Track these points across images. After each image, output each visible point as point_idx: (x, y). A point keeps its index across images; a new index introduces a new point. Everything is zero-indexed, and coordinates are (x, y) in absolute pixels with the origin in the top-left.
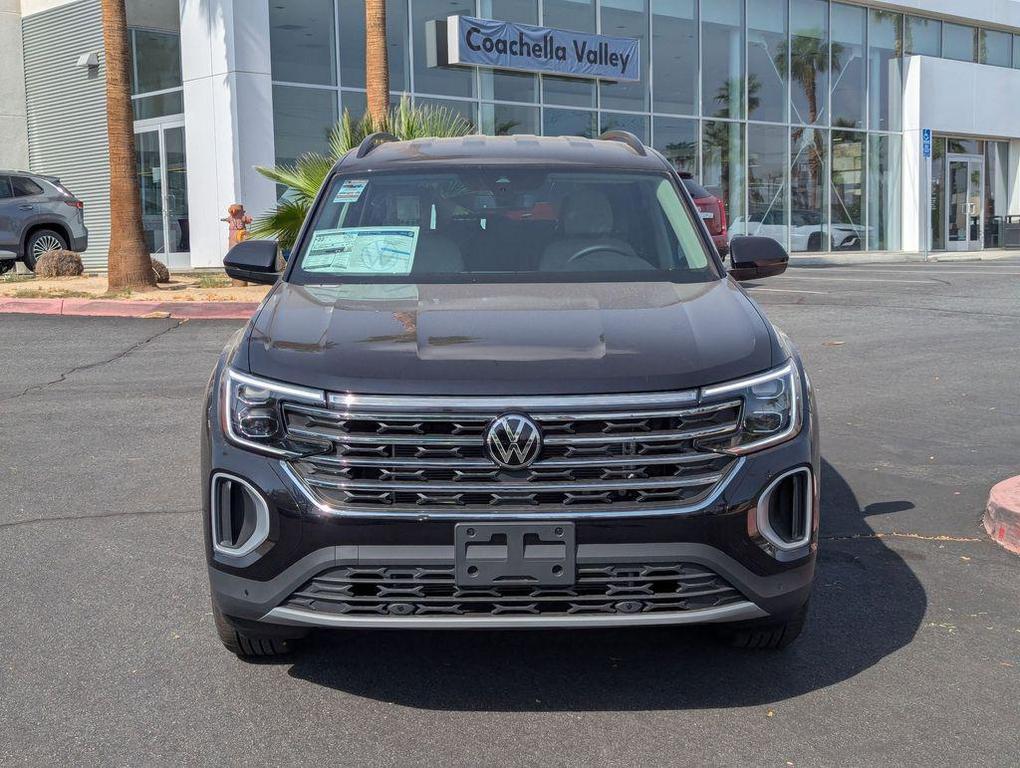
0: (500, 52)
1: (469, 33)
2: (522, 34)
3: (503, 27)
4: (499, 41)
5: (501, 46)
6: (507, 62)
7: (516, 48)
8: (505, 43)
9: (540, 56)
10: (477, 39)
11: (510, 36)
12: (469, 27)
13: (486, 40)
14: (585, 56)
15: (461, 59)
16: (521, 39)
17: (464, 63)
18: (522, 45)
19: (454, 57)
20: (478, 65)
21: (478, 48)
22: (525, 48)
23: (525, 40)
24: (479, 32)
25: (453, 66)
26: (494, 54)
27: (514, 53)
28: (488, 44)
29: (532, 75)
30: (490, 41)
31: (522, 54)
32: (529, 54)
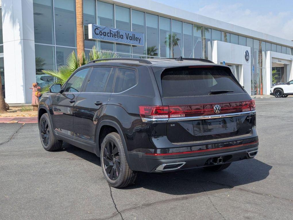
0: (104, 36)
1: (95, 30)
2: (110, 30)
3: (105, 28)
4: (104, 32)
5: (104, 34)
6: (106, 39)
7: (109, 35)
8: (106, 33)
9: (116, 37)
10: (98, 31)
11: (107, 31)
12: (95, 28)
13: (100, 32)
14: (129, 38)
15: (93, 37)
16: (110, 32)
17: (94, 39)
18: (111, 34)
19: (90, 37)
20: (97, 39)
21: (98, 34)
22: (112, 35)
23: (112, 32)
24: (98, 29)
25: (91, 40)
26: (103, 36)
27: (109, 36)
28: (101, 33)
29: (112, 43)
30: (101, 32)
31: (110, 36)
32: (113, 37)
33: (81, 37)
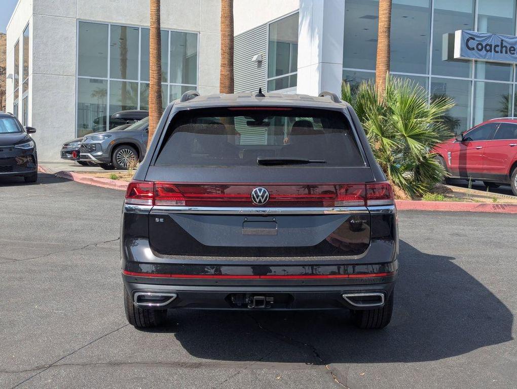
0: (487, 51)
1: (468, 40)
2: (502, 40)
3: (490, 37)
4: (487, 45)
5: (488, 48)
6: (493, 57)
7: (498, 49)
8: (491, 46)
9: (514, 54)
10: (472, 44)
11: (494, 41)
12: (468, 36)
13: (478, 44)
15: (461, 55)
16: (502, 44)
17: (463, 58)
18: (502, 47)
19: (457, 55)
20: (474, 59)
21: (473, 49)
22: (504, 49)
23: (504, 44)
24: (474, 39)
25: (458, 60)
26: (484, 52)
27: (497, 52)
28: (480, 47)
29: (509, 65)
30: (481, 44)
31: (501, 52)
32: (506, 53)
33: (383, 55)
